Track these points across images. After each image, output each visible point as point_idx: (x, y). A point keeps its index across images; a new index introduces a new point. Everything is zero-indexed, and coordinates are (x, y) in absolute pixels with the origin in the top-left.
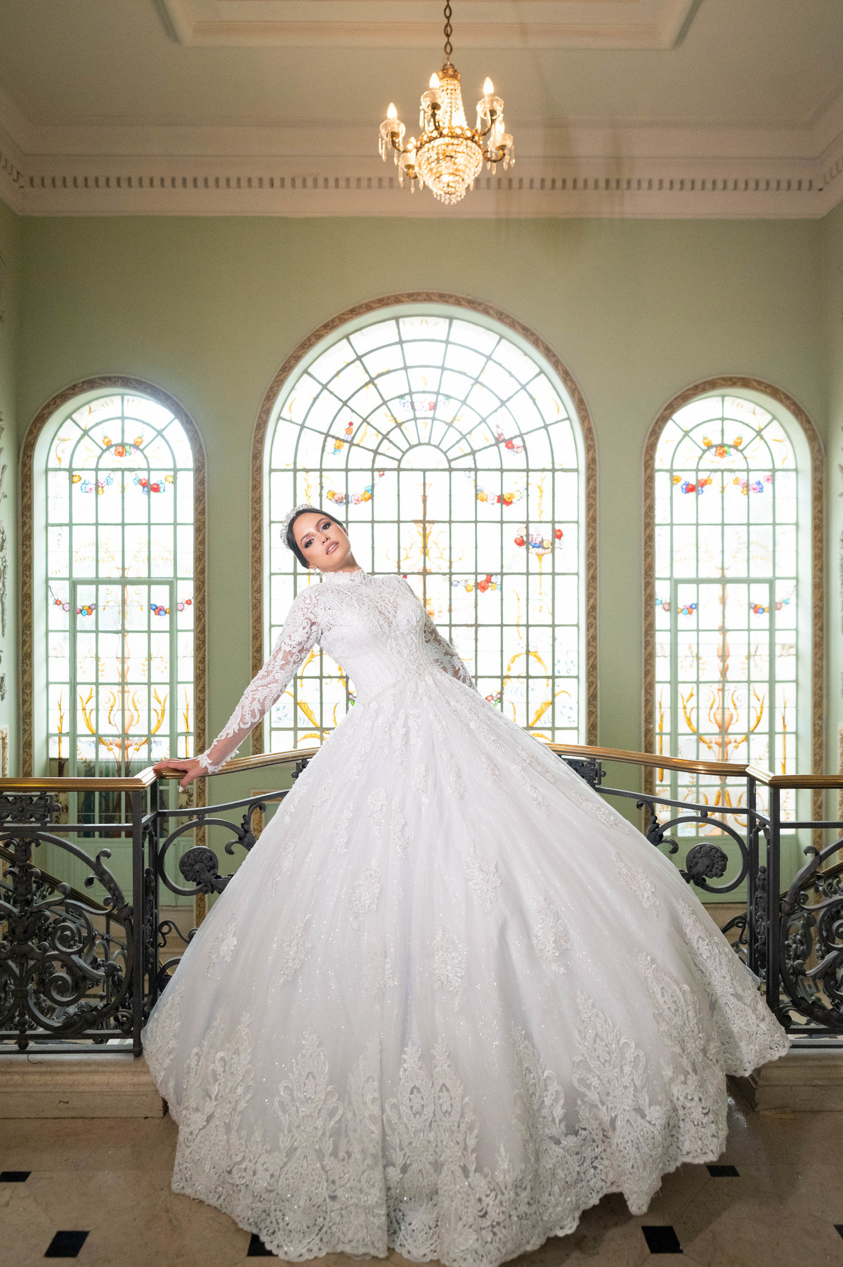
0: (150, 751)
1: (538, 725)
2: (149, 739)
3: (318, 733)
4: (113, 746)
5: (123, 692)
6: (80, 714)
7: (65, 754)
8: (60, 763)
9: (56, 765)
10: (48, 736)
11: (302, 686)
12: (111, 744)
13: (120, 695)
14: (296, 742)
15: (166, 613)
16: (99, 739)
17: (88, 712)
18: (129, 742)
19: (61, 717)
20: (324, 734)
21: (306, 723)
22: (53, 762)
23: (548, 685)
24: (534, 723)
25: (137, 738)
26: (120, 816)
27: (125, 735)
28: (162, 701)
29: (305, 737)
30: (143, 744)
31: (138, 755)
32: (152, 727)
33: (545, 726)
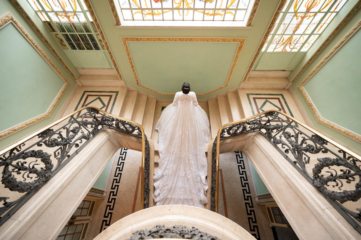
0: (78, 19)
1: (231, 7)
2: (75, 13)
3: (140, 11)
4: (64, 16)
7: (48, 20)
8: (48, 23)
10: (36, 12)
12: (62, 15)
14: (133, 15)
16: (56, 13)
18: (68, 15)
19: (35, 3)
20: (143, 11)
21: (134, 6)
22: (45, 23)
24: (229, 6)
25: (70, 13)
26: (81, 43)
27: (65, 12)
29: (136, 13)
30: (74, 15)
31: (75, 20)
32: (74, 8)
33: (233, 8)
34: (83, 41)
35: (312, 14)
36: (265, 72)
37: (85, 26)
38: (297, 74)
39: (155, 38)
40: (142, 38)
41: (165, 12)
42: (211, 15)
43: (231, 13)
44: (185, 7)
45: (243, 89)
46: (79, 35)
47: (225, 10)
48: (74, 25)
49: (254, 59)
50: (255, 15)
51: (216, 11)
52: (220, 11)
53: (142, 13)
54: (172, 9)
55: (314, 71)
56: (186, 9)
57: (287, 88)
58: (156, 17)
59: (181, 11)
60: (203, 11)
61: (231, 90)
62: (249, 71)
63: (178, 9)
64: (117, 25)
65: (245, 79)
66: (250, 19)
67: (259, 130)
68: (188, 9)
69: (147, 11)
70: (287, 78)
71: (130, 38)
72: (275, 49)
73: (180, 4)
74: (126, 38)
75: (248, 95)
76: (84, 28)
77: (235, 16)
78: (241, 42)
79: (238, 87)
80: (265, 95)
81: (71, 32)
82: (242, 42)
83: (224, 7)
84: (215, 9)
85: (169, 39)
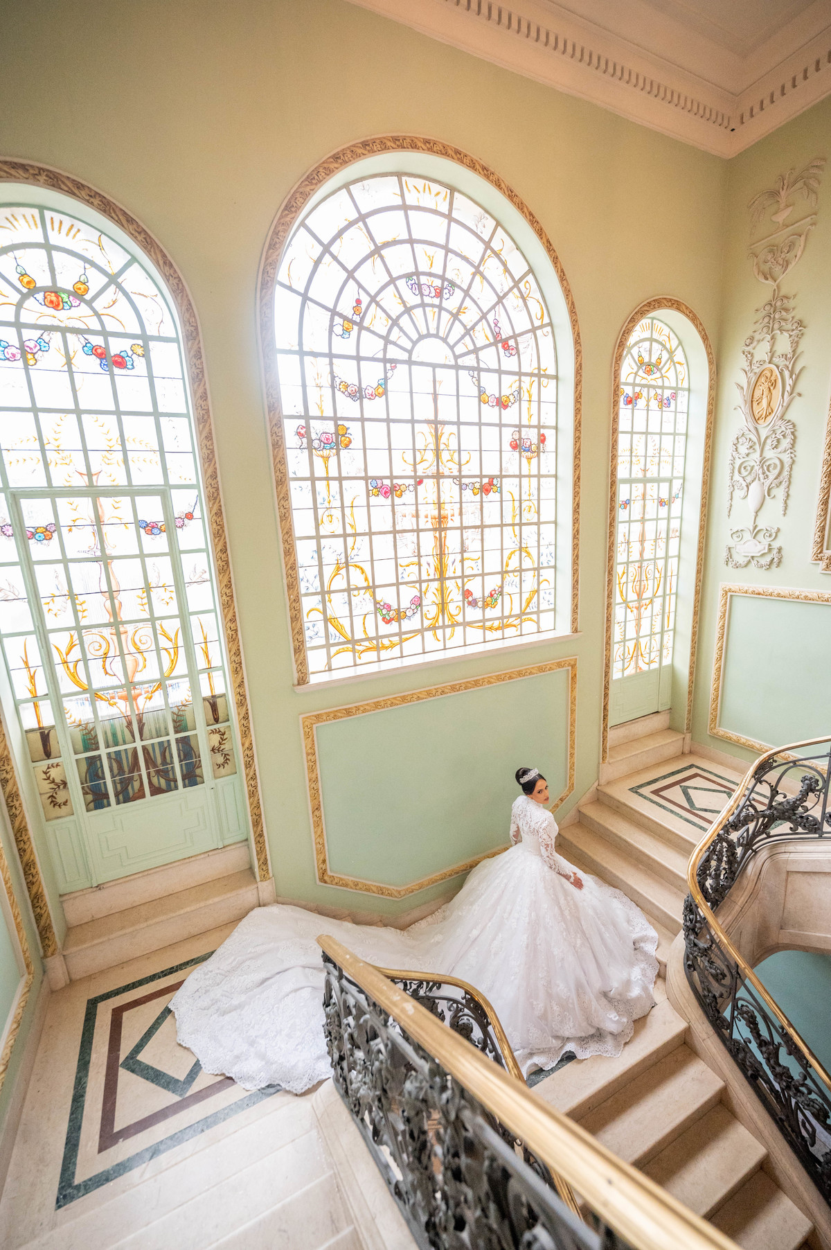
0: (166, 696)
1: (528, 610)
2: (161, 684)
3: (350, 646)
4: (117, 700)
5: (118, 634)
6: (60, 670)
7: (48, 720)
8: (42, 734)
9: (36, 737)
10: (17, 704)
11: (330, 601)
12: (113, 698)
13: (115, 638)
14: (329, 658)
15: (161, 531)
16: (95, 695)
17: (71, 665)
18: (137, 692)
19: (32, 678)
20: (356, 647)
21: (337, 638)
22: (30, 735)
23: (534, 576)
24: (526, 609)
25: (147, 685)
26: (140, 776)
27: (130, 684)
28: (173, 636)
29: (338, 653)
30: (157, 690)
31: (151, 704)
32: (165, 669)
33: (532, 610)
34: (147, 768)
35: (648, 602)
36: (627, 727)
37: (181, 713)
38: (687, 708)
39: (395, 698)
40: (362, 706)
41: (407, 639)
42: (496, 629)
43: (531, 620)
44: (446, 623)
45: (609, 783)
46: (144, 748)
47: (519, 616)
48: (140, 721)
49: (605, 697)
50: (579, 611)
51: (505, 621)
52: (511, 620)
53: (354, 651)
54: (421, 631)
55: (717, 690)
56: (448, 626)
57: (687, 750)
58: (384, 654)
59: (440, 632)
60: (482, 624)
61: (584, 800)
62: (605, 730)
63: (433, 628)
64: (299, 684)
65: (604, 751)
66: (574, 621)
67: (764, 836)
68: (453, 626)
69: (366, 644)
70: (669, 728)
71: (328, 714)
72: (623, 670)
73: (436, 618)
74: (318, 717)
75: (635, 790)
76: (174, 721)
77: (538, 623)
78: (572, 668)
79: (596, 784)
80: (664, 777)
81: (116, 744)
82: (573, 666)
83: (516, 611)
84: (502, 618)
85: (429, 694)
